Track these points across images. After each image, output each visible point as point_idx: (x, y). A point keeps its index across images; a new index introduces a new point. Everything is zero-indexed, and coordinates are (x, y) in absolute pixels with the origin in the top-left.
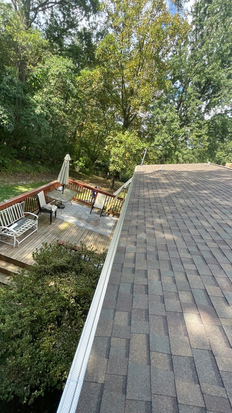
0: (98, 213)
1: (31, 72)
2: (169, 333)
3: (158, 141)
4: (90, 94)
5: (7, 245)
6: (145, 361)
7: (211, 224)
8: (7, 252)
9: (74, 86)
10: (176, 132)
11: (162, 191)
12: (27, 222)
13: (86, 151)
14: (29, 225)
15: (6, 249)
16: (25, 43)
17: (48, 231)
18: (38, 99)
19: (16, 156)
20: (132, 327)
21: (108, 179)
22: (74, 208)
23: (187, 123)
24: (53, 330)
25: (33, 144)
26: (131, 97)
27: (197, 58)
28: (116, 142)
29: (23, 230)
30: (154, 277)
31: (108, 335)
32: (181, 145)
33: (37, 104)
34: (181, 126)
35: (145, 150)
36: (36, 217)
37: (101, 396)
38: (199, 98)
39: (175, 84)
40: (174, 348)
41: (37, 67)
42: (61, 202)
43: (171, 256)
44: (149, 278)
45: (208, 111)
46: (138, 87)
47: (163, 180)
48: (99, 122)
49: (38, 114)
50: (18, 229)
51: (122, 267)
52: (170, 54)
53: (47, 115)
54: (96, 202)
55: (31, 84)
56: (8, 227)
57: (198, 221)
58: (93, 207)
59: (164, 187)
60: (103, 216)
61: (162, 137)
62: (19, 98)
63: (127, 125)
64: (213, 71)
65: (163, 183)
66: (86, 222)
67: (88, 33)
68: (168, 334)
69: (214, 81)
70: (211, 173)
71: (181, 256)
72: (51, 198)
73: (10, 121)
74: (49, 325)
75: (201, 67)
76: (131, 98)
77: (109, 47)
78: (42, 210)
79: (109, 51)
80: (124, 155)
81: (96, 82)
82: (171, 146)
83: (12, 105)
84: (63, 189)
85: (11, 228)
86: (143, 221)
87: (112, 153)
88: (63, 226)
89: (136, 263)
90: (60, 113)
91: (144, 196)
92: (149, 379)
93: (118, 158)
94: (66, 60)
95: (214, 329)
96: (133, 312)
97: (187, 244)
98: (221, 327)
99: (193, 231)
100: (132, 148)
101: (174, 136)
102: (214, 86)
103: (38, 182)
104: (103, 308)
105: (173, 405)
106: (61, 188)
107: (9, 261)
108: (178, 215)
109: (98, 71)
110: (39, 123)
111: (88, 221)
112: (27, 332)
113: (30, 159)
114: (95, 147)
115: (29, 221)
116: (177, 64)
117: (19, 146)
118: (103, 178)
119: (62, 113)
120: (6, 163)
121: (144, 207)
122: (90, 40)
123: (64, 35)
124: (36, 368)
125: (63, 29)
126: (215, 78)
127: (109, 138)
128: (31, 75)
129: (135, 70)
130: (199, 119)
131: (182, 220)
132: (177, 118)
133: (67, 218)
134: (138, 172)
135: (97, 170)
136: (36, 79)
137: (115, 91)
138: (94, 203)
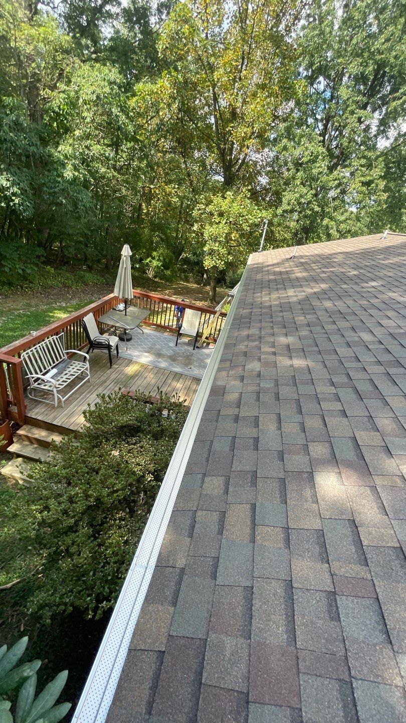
0: (189, 344)
1: (47, 102)
2: (288, 500)
3: (289, 204)
4: (158, 131)
5: (44, 405)
6: (247, 538)
7: (377, 336)
8: (47, 414)
9: (128, 117)
10: (321, 182)
11: (295, 292)
12: (71, 365)
13: (162, 240)
14: (75, 370)
15: (43, 410)
16: (32, 47)
17: (108, 378)
18: (66, 152)
19: (43, 259)
20: (229, 495)
21: (205, 285)
22: (147, 339)
23: (344, 161)
24: (123, 520)
25: (69, 235)
26: (232, 125)
27: (355, 23)
28: (212, 214)
29: (67, 378)
30: (269, 426)
31: (192, 509)
32: (332, 204)
33: (66, 161)
34: (331, 169)
35: (265, 223)
36: (85, 357)
37: (179, 583)
38: (364, 107)
39: (315, 86)
40: (293, 519)
41: (57, 91)
42: (125, 329)
43: (300, 393)
44: (260, 427)
45: (384, 132)
46: (244, 102)
47: (298, 272)
48: (180, 182)
49: (69, 180)
50: (59, 378)
51: (218, 415)
52: (303, 22)
53: (85, 180)
54: (183, 325)
55: (51, 125)
56: (44, 375)
57: (355, 334)
58: (180, 335)
59: (299, 284)
60: (197, 347)
61: (295, 195)
62: (34, 155)
63: (229, 181)
64: (389, 44)
65: (297, 279)
66: (169, 360)
67: (143, 7)
68: (286, 503)
69: (391, 66)
70: (388, 251)
71: (318, 392)
72: (108, 325)
73: (25, 198)
74: (116, 513)
75: (364, 40)
76: (231, 127)
77: (182, 30)
78: (93, 345)
79: (182, 38)
80: (228, 235)
81: (165, 103)
82: (313, 209)
83: (24, 169)
84: (126, 308)
85: (47, 377)
86: (256, 343)
87: (206, 236)
88: (131, 370)
89: (241, 407)
90: (109, 174)
91: (261, 303)
92: (251, 559)
93: (217, 245)
94: (106, 70)
95: (361, 492)
96: (232, 476)
97: (330, 372)
98: (374, 489)
99: (343, 351)
100: (241, 222)
101: (319, 189)
102: (392, 77)
103: (86, 301)
104: (187, 473)
105: (286, 589)
106: (121, 306)
107: (51, 428)
108: (319, 328)
109: (165, 81)
110: (73, 195)
111: (173, 359)
112: (84, 523)
113: (67, 263)
114: (177, 230)
115: (75, 365)
116: (315, 43)
117: (46, 241)
118: (195, 286)
119: (112, 173)
120: (29, 274)
121: (260, 321)
122: (147, 21)
123: (98, 19)
124: (102, 572)
125: (95, 8)
126: (392, 60)
127: (200, 209)
128: (49, 109)
129: (236, 67)
130: (365, 150)
131: (326, 335)
132: (323, 153)
133: (138, 356)
134: (254, 264)
135: (184, 271)
136: (58, 114)
137: (204, 118)
138: (180, 328)
